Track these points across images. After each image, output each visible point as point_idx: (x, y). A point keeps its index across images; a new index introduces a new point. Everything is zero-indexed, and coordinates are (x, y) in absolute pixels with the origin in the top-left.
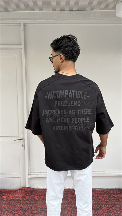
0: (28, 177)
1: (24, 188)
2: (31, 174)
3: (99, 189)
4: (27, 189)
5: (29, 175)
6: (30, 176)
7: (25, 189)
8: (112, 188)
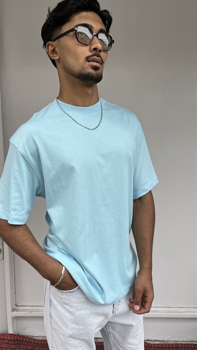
0: (11, 314)
1: (4, 335)
2: (17, 307)
3: (158, 343)
4: (9, 338)
5: (13, 310)
6: (15, 314)
7: (5, 338)
8: (185, 340)
